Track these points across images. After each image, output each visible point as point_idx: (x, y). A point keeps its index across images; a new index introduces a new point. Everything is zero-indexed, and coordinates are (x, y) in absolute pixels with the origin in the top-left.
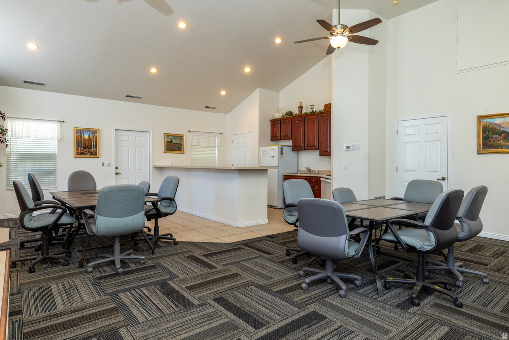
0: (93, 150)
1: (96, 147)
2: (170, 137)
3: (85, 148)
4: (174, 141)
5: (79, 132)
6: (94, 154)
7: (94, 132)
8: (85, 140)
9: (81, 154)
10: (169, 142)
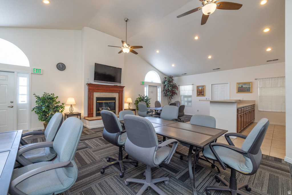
0: (203, 93)
1: (204, 92)
2: (241, 84)
3: (200, 93)
4: (244, 86)
5: (198, 87)
6: (203, 95)
7: (203, 86)
8: (200, 90)
9: (199, 95)
10: (240, 87)
